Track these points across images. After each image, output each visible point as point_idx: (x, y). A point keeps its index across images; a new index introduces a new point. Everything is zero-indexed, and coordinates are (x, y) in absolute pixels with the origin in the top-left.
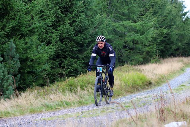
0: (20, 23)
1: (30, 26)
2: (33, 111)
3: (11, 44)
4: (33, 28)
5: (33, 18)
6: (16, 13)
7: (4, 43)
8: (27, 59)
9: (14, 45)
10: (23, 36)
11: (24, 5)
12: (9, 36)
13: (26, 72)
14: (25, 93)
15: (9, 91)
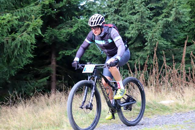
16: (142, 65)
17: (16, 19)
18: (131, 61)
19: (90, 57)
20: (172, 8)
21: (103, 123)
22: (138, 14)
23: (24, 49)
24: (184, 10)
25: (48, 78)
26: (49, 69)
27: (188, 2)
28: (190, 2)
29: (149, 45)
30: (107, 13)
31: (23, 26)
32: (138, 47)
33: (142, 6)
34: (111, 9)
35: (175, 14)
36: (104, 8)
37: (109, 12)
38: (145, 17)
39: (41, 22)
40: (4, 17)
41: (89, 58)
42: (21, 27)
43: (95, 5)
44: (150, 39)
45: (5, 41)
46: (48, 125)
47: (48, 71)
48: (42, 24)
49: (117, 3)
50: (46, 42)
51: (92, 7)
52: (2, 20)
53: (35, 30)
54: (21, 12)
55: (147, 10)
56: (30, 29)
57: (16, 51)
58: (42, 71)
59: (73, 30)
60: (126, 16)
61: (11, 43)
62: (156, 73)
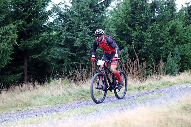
0: (181, 37)
1: (186, 39)
2: (187, 82)
3: (177, 48)
4: (188, 40)
5: (187, 34)
6: (179, 32)
7: (172, 47)
8: (184, 55)
9: (178, 48)
10: (182, 43)
11: (183, 28)
12: (175, 44)
13: (184, 62)
14: (184, 73)
15: (175, 72)
16: (85, 65)
18: (77, 63)
19: (51, 60)
20: (104, 28)
21: (59, 104)
22: (82, 31)
23: (5, 54)
24: (112, 29)
25: (22, 73)
26: (23, 68)
27: (115, 24)
28: (116, 24)
29: (89, 52)
30: (61, 30)
32: (82, 53)
33: (85, 26)
34: (64, 28)
35: (106, 31)
36: (60, 27)
37: (63, 30)
38: (87, 33)
39: (17, 36)
41: (49, 60)
42: (4, 39)
43: (53, 25)
44: (90, 48)
46: (22, 105)
47: (22, 68)
48: (17, 37)
49: (68, 24)
50: (20, 49)
51: (52, 26)
53: (12, 41)
54: (4, 29)
55: (88, 29)
56: (9, 41)
58: (18, 69)
59: (39, 41)
60: (74, 32)
62: (94, 71)
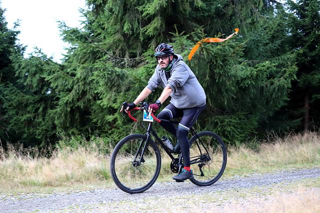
17: (274, 66)
25: (301, 119)
26: (303, 111)
31: (280, 72)
40: (264, 64)
45: (264, 85)
48: (297, 70)
50: (300, 86)
52: (262, 66)
53: (291, 75)
54: (279, 59)
56: (287, 75)
57: (274, 94)
58: (296, 113)
61: (270, 87)
